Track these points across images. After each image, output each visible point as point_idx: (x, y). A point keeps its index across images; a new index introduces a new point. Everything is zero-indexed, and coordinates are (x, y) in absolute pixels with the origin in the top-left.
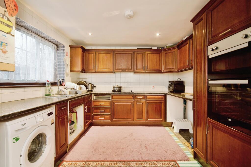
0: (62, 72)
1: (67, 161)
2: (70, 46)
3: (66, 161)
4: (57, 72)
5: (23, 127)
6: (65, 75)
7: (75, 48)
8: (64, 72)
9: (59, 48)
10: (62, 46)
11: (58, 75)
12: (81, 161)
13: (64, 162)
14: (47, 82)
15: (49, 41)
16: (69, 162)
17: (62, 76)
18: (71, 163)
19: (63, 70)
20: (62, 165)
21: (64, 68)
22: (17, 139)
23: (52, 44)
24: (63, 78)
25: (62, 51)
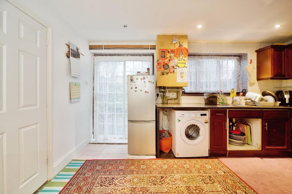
0: (245, 82)
1: (220, 161)
2: (256, 51)
3: (218, 160)
4: (240, 82)
5: (182, 116)
6: (248, 84)
7: (263, 51)
8: (246, 82)
9: (242, 58)
10: (245, 55)
11: (241, 86)
12: (229, 169)
13: (217, 160)
14: (220, 92)
15: (229, 56)
16: (220, 162)
17: (245, 86)
18: (221, 164)
19: (246, 80)
20: (214, 160)
21: (247, 77)
22: (179, 121)
23: (233, 57)
24: (246, 88)
25: (245, 60)
